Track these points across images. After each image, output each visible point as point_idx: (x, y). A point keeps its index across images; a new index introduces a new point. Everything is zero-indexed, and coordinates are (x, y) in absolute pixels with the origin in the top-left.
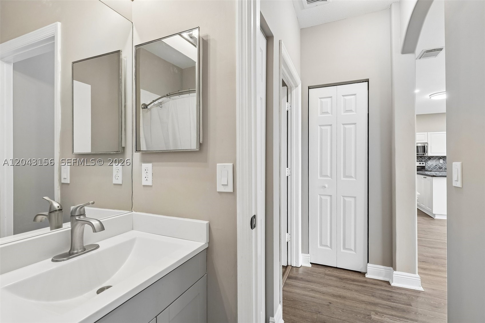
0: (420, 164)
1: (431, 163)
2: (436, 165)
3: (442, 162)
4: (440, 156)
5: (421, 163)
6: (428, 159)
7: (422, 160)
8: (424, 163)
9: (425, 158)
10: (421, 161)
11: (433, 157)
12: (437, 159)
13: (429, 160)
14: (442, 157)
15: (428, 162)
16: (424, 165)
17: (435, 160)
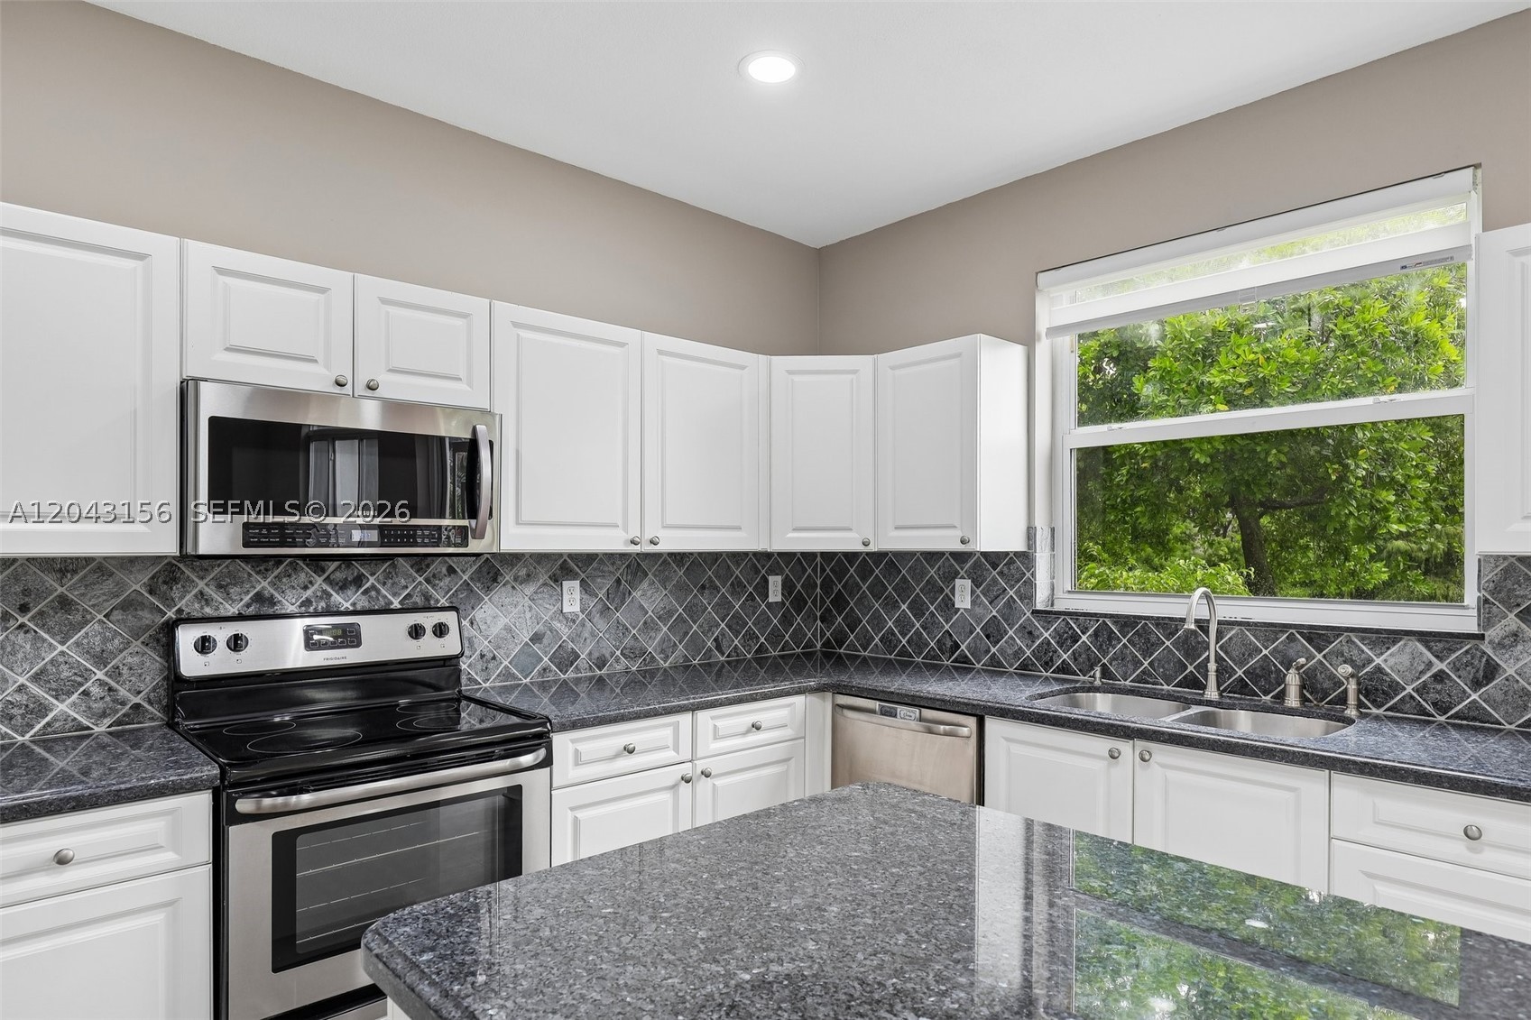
0: (416, 632)
1: (503, 621)
2: (536, 638)
3: (576, 608)
4: (560, 555)
5: (428, 620)
6: (477, 577)
7: (427, 597)
8: (449, 618)
9: (451, 571)
10: (418, 600)
11: (514, 558)
12: (544, 578)
13: (488, 589)
14: (575, 557)
15: (479, 614)
16: (448, 646)
17: (530, 589)
